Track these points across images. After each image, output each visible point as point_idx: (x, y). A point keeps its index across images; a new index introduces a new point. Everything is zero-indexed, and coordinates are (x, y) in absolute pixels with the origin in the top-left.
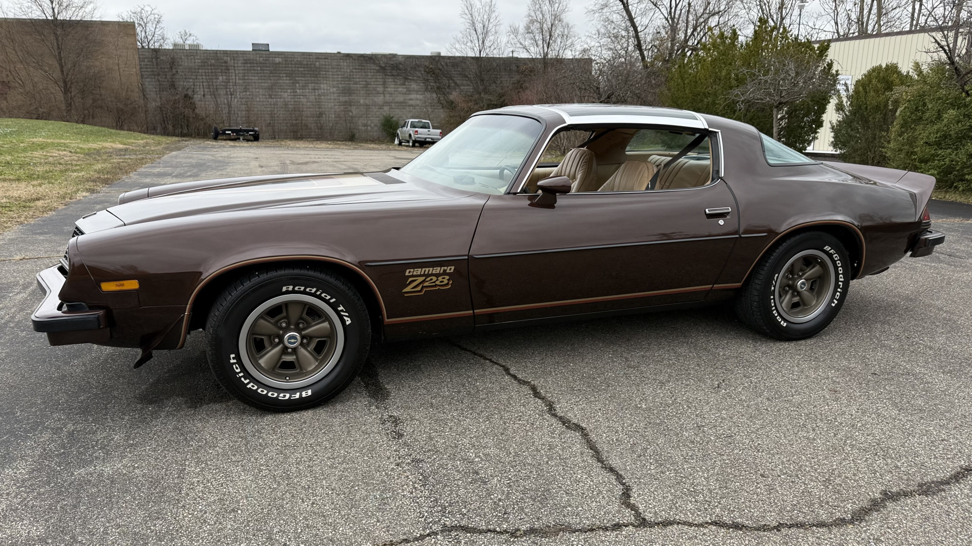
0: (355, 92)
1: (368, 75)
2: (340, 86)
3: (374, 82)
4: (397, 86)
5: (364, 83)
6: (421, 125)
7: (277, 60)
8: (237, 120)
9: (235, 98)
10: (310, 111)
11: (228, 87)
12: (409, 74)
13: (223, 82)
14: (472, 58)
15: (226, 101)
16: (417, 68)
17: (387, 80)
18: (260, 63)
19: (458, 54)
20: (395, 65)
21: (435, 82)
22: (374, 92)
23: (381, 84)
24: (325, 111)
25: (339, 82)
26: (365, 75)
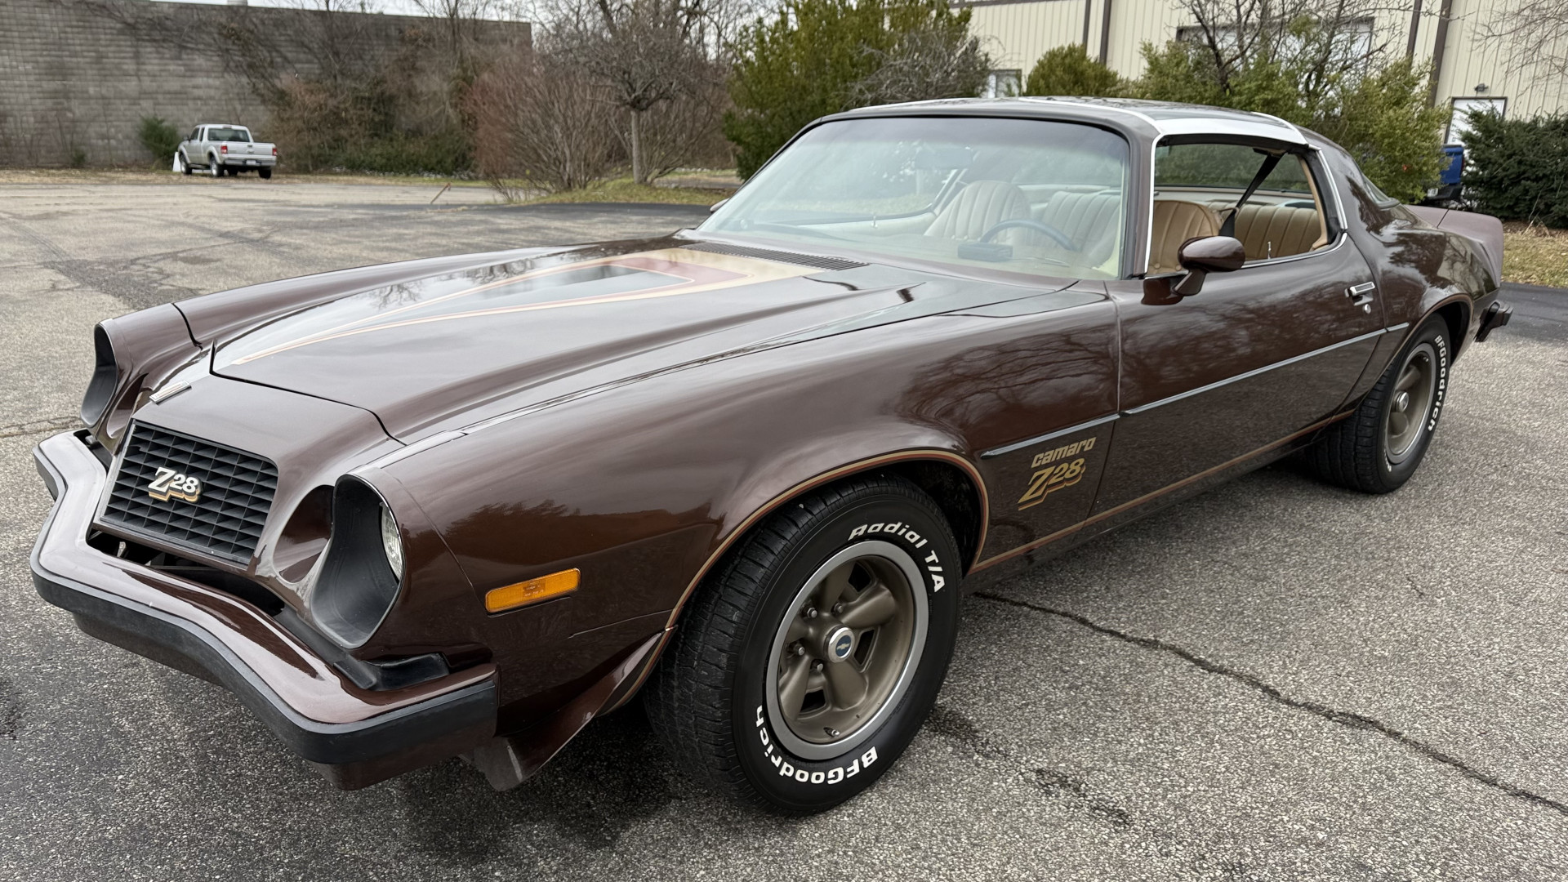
0: (76, 71)
1: (99, 40)
2: (40, 59)
3: (114, 52)
4: (165, 62)
6: (230, 134)
12: (187, 39)
14: (310, 11)
16: (203, 28)
17: (141, 50)
19: (284, 5)
20: (156, 20)
21: (244, 55)
22: (116, 72)
23: (131, 58)
24: (12, 110)
25: (38, 53)
26: (93, 39)
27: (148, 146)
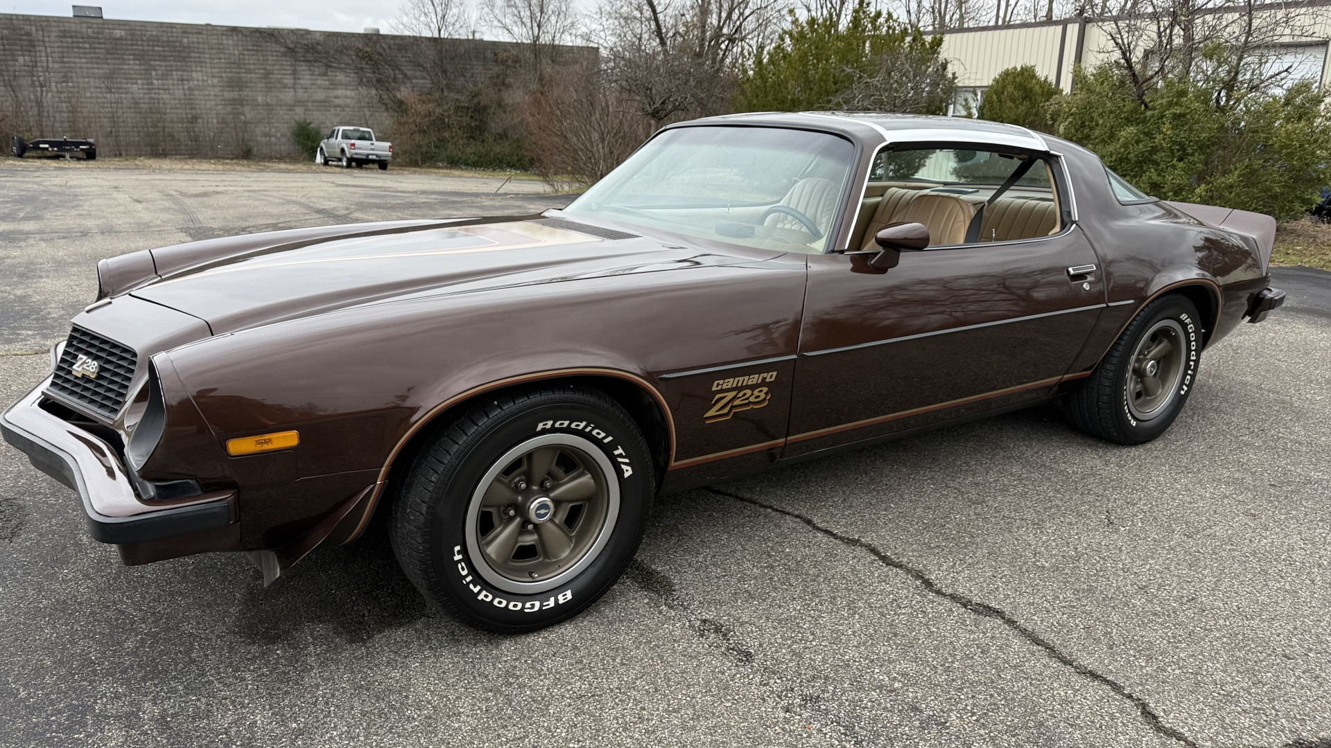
0: (249, 84)
1: (268, 60)
2: (224, 75)
3: (278, 70)
4: (314, 77)
5: (262, 71)
6: (358, 135)
7: (118, 33)
8: (53, 125)
9: (47, 91)
10: (177, 114)
11: (35, 74)
12: (332, 60)
13: (25, 66)
14: (425, 38)
15: (32, 96)
16: (345, 51)
17: (298, 68)
18: (89, 37)
19: (406, 33)
20: (310, 45)
21: (374, 72)
22: (279, 85)
23: (290, 74)
24: (202, 114)
25: (223, 70)
26: (264, 60)
27: (299, 143)
